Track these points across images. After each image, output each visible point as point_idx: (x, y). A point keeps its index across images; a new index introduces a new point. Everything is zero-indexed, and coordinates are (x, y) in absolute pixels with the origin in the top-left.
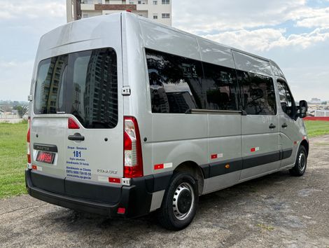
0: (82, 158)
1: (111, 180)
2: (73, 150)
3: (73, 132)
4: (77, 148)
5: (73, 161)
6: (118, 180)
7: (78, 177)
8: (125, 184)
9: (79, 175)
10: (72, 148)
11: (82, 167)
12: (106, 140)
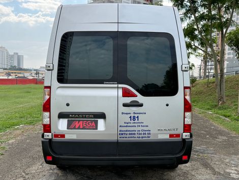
0: (140, 121)
1: (171, 136)
2: (129, 115)
3: (128, 100)
4: (134, 113)
5: (129, 125)
6: (178, 136)
7: (135, 137)
8: (187, 137)
9: (136, 136)
10: (127, 114)
11: (140, 128)
12: (167, 105)
